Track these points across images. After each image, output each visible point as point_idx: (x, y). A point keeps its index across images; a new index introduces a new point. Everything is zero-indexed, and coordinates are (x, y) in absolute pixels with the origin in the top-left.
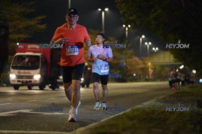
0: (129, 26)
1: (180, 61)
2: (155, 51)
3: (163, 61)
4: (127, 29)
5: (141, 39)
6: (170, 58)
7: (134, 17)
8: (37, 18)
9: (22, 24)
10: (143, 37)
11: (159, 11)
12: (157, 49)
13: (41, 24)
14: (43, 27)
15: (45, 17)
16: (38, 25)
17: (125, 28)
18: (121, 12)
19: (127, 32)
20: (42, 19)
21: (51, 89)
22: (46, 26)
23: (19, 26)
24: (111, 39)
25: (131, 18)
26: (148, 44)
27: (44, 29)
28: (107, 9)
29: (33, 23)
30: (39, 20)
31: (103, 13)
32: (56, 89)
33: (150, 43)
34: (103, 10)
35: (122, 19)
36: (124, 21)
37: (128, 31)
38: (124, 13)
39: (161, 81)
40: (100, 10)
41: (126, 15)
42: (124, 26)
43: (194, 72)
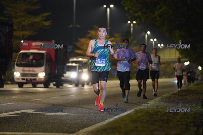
0: (134, 22)
1: (186, 57)
2: (161, 47)
3: (168, 58)
4: (132, 25)
5: (146, 36)
6: (175, 54)
7: (139, 14)
8: (41, 15)
9: (26, 21)
10: (149, 33)
11: (164, 8)
12: (163, 45)
13: (46, 20)
14: (47, 23)
15: (49, 13)
16: (43, 22)
17: (130, 24)
18: (126, 9)
19: (132, 29)
20: (46, 16)
21: (55, 87)
22: (51, 23)
23: (24, 23)
24: (116, 35)
25: (136, 15)
26: (153, 40)
27: (48, 26)
28: (112, 6)
29: (37, 20)
30: (43, 17)
31: (108, 10)
32: (61, 87)
33: (155, 40)
34: (108, 6)
35: (127, 15)
36: (129, 17)
37: (133, 27)
38: (129, 9)
39: (166, 77)
40: (105, 6)
41: (131, 11)
42: (129, 22)
43: (200, 68)
